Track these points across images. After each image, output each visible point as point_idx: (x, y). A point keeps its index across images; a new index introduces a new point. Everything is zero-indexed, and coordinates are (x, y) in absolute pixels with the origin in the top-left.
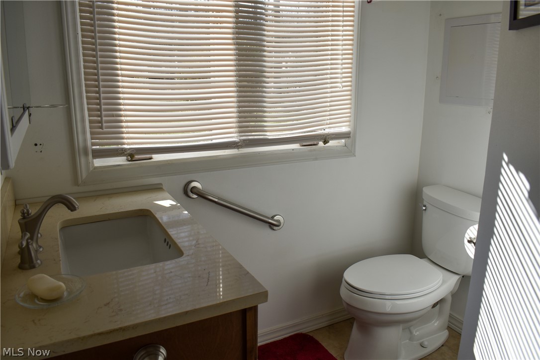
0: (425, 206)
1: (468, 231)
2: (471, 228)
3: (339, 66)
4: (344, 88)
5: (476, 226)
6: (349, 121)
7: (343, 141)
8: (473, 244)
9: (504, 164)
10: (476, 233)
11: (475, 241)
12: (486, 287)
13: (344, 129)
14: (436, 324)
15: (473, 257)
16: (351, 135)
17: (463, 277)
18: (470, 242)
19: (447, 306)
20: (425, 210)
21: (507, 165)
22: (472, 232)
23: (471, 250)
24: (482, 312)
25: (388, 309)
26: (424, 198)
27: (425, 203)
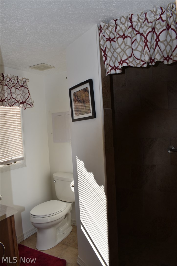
0: (55, 181)
1: (71, 183)
2: (72, 182)
3: (17, 133)
4: (20, 141)
5: (73, 181)
6: (23, 153)
7: (21, 161)
8: (73, 187)
9: (77, 159)
10: (73, 183)
11: (74, 186)
12: (80, 198)
13: (21, 157)
14: (67, 224)
15: (74, 191)
16: (24, 158)
17: (73, 203)
18: (72, 186)
19: (70, 216)
20: (55, 182)
21: (78, 159)
22: (72, 183)
23: (73, 189)
24: (80, 206)
25: (49, 220)
26: (54, 177)
27: (55, 179)
